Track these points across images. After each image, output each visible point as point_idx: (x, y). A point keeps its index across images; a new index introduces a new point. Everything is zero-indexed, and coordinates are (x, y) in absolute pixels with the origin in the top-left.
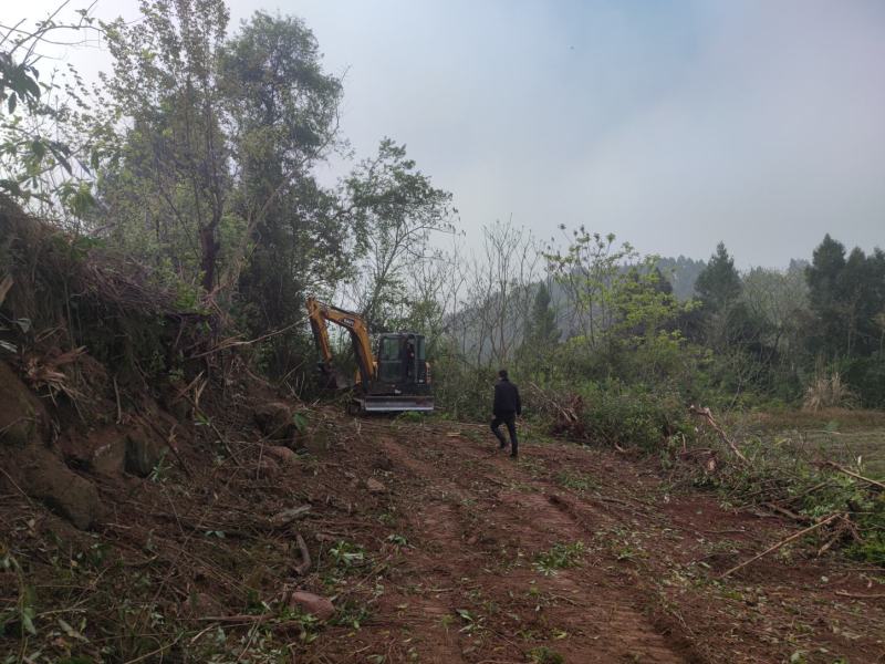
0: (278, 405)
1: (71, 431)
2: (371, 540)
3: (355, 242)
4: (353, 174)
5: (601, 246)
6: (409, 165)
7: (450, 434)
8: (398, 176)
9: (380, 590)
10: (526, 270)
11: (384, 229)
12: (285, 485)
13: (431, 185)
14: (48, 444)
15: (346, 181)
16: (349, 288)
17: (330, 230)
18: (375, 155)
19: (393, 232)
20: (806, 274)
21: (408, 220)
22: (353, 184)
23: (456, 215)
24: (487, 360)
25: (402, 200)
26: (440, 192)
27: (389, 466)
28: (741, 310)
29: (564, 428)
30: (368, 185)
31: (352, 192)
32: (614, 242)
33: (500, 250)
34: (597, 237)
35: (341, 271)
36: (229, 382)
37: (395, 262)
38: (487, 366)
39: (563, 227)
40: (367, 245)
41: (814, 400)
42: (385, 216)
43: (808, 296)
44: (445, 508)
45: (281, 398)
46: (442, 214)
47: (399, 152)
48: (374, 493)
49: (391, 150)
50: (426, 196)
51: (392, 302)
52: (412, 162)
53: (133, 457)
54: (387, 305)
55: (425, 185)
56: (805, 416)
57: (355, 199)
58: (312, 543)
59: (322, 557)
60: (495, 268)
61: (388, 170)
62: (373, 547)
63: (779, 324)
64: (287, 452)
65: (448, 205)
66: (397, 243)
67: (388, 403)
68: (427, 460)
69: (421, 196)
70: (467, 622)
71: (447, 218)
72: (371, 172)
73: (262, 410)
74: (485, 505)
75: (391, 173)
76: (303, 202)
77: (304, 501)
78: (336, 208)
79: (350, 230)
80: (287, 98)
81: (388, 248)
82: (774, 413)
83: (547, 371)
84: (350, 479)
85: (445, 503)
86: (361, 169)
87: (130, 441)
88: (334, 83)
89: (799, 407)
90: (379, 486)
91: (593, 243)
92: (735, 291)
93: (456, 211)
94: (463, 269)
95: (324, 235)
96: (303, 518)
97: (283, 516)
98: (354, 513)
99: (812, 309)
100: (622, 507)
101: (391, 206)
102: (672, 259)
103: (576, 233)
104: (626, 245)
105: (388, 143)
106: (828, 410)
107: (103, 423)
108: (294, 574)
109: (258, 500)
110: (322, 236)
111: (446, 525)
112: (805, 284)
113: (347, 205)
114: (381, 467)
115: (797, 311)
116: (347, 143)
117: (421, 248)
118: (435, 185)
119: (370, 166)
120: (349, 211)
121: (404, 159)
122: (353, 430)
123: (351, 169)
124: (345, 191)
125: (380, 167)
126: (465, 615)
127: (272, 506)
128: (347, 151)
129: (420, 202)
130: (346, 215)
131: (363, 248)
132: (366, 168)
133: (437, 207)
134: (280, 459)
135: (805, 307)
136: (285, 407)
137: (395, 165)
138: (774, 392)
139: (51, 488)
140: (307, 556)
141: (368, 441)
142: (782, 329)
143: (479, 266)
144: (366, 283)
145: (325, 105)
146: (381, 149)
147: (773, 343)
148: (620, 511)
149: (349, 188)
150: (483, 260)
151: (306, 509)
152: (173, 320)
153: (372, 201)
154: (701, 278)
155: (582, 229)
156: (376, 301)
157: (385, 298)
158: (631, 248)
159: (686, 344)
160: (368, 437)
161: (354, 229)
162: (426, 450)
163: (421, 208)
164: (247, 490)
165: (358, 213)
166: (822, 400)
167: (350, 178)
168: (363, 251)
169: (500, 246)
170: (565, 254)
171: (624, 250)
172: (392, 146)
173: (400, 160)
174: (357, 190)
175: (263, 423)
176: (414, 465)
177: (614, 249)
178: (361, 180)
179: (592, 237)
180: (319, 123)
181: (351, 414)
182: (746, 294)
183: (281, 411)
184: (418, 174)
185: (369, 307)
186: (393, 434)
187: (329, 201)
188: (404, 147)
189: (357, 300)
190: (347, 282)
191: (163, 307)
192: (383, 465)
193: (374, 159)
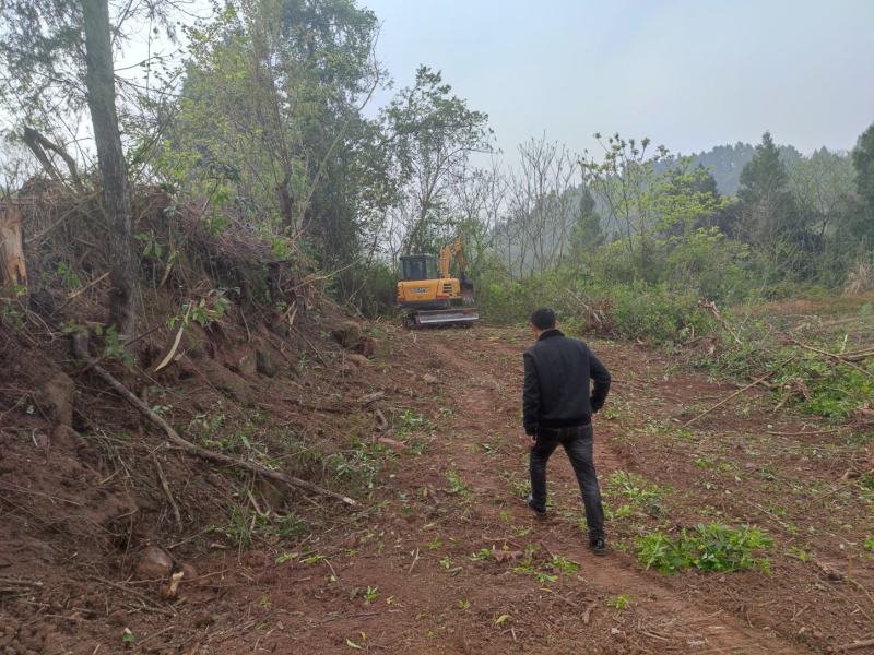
0: (350, 323)
1: (222, 348)
2: (428, 412)
3: (401, 170)
4: (393, 103)
5: (635, 153)
6: (446, 90)
7: (492, 338)
8: (436, 101)
9: (434, 437)
10: (562, 182)
11: (425, 153)
12: (364, 379)
13: (467, 108)
14: (212, 356)
15: (388, 111)
16: (397, 211)
17: (376, 159)
18: (412, 84)
19: (434, 156)
20: (854, 158)
21: (447, 143)
22: (394, 113)
23: (492, 135)
24: (528, 271)
25: (440, 125)
26: (476, 113)
27: (440, 365)
28: (787, 200)
29: (593, 327)
30: (408, 113)
31: (394, 120)
32: (648, 146)
33: (536, 166)
34: (632, 142)
35: (390, 197)
36: (310, 307)
37: (439, 184)
38: (529, 275)
39: (598, 136)
40: (411, 171)
41: (854, 284)
42: (426, 141)
43: (855, 181)
44: (483, 391)
45: (350, 317)
46: (479, 135)
47: (435, 79)
48: (429, 384)
49: (428, 76)
50: (463, 119)
51: (436, 223)
52: (448, 87)
53: (262, 364)
54: (433, 226)
55: (462, 109)
56: (844, 301)
57: (397, 127)
58: (388, 414)
59: (395, 421)
60: (532, 184)
61: (425, 96)
62: (428, 415)
63: (826, 210)
64: (361, 358)
65: (484, 126)
66: (439, 167)
67: (438, 316)
68: (470, 359)
69: (458, 119)
70: (488, 450)
71: (484, 139)
72: (410, 101)
73: (338, 327)
74: (513, 388)
75: (429, 99)
76: (349, 134)
77: (378, 390)
78: (379, 137)
79: (394, 158)
80: (326, 35)
81: (430, 173)
82: (812, 300)
83: (585, 277)
84: (410, 375)
85: (483, 388)
86: (401, 99)
87: (258, 353)
88: (370, 16)
89: (839, 294)
90: (433, 379)
91: (628, 149)
92: (781, 181)
93: (492, 132)
94: (502, 186)
95: (371, 164)
96: (380, 399)
97: (366, 398)
98: (414, 396)
99: (858, 193)
100: (624, 386)
101: (431, 131)
102: (729, 147)
103: (611, 141)
104: (662, 149)
105: (424, 69)
106: (867, 293)
107: (241, 342)
108: (378, 431)
109: (347, 390)
110: (369, 165)
111: (483, 402)
112: (853, 168)
113: (390, 134)
114: (434, 366)
115: (843, 197)
116: (386, 74)
117: (461, 169)
118: (470, 108)
119: (409, 94)
120: (392, 140)
121: (440, 85)
122: (410, 340)
123: (391, 100)
124: (387, 121)
125: (418, 94)
126: (487, 446)
127: (358, 394)
128: (387, 81)
129: (458, 125)
130: (390, 143)
131: (408, 173)
132: (405, 97)
133: (474, 129)
134: (357, 363)
135: (852, 193)
136: (356, 324)
137: (432, 91)
138: (817, 279)
139: (224, 382)
140: (385, 421)
141: (422, 348)
142: (828, 217)
143: (518, 181)
144: (411, 206)
145: (363, 38)
146: (418, 77)
147: (819, 230)
148: (620, 387)
149: (390, 117)
150: (521, 176)
151: (381, 393)
152: (274, 266)
153: (414, 128)
154: (746, 169)
155: (617, 137)
156: (422, 224)
157: (431, 219)
158: (667, 151)
159: (722, 239)
160: (423, 345)
161: (399, 157)
162: (470, 352)
163: (459, 130)
164: (338, 383)
165: (400, 140)
166: (863, 284)
167: (391, 107)
168: (408, 177)
169: (537, 161)
170: (601, 162)
171: (659, 153)
172: (428, 73)
173: (436, 86)
174: (398, 119)
175: (340, 337)
176: (459, 364)
177: (649, 154)
178: (401, 108)
179: (627, 142)
180: (359, 56)
181: (409, 328)
182: (791, 183)
183: (354, 327)
184: (454, 99)
185: (418, 229)
186: (443, 341)
187: (373, 130)
188: (439, 73)
189: (406, 222)
190: (395, 206)
191: (265, 257)
192: (435, 365)
193: (412, 88)
